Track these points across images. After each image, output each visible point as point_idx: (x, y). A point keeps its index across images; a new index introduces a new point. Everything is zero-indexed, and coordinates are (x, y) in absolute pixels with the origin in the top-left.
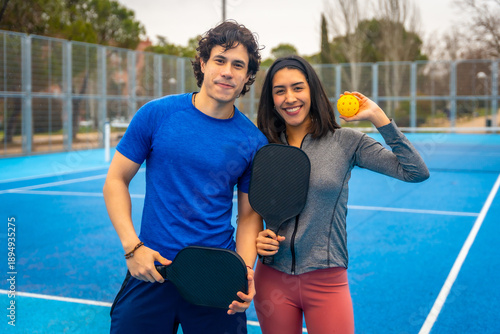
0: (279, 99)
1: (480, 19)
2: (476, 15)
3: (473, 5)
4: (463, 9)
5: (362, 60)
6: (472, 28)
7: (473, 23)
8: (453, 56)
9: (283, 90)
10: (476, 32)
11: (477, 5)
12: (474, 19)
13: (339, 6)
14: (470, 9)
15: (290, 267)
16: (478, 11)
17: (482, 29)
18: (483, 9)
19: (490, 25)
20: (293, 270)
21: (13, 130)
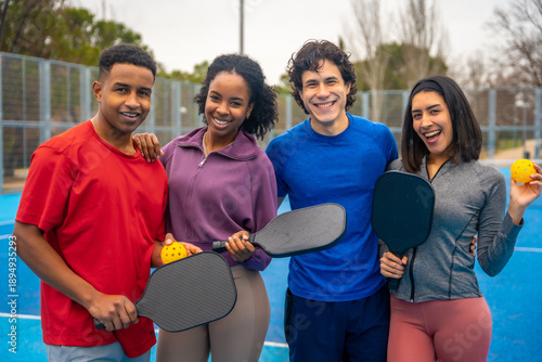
0: (416, 123)
1: (515, 42)
2: (511, 38)
3: (507, 27)
4: (497, 32)
5: (385, 88)
6: (507, 52)
7: (507, 46)
8: (477, 84)
9: (419, 114)
10: (511, 57)
11: (511, 27)
12: (509, 42)
13: (359, 29)
14: (504, 31)
15: (409, 294)
16: (513, 33)
17: (516, 53)
18: (518, 32)
19: (526, 49)
20: (412, 297)
21: (15, 163)
